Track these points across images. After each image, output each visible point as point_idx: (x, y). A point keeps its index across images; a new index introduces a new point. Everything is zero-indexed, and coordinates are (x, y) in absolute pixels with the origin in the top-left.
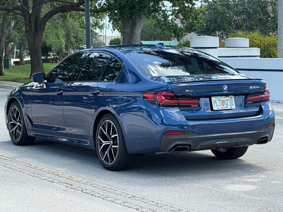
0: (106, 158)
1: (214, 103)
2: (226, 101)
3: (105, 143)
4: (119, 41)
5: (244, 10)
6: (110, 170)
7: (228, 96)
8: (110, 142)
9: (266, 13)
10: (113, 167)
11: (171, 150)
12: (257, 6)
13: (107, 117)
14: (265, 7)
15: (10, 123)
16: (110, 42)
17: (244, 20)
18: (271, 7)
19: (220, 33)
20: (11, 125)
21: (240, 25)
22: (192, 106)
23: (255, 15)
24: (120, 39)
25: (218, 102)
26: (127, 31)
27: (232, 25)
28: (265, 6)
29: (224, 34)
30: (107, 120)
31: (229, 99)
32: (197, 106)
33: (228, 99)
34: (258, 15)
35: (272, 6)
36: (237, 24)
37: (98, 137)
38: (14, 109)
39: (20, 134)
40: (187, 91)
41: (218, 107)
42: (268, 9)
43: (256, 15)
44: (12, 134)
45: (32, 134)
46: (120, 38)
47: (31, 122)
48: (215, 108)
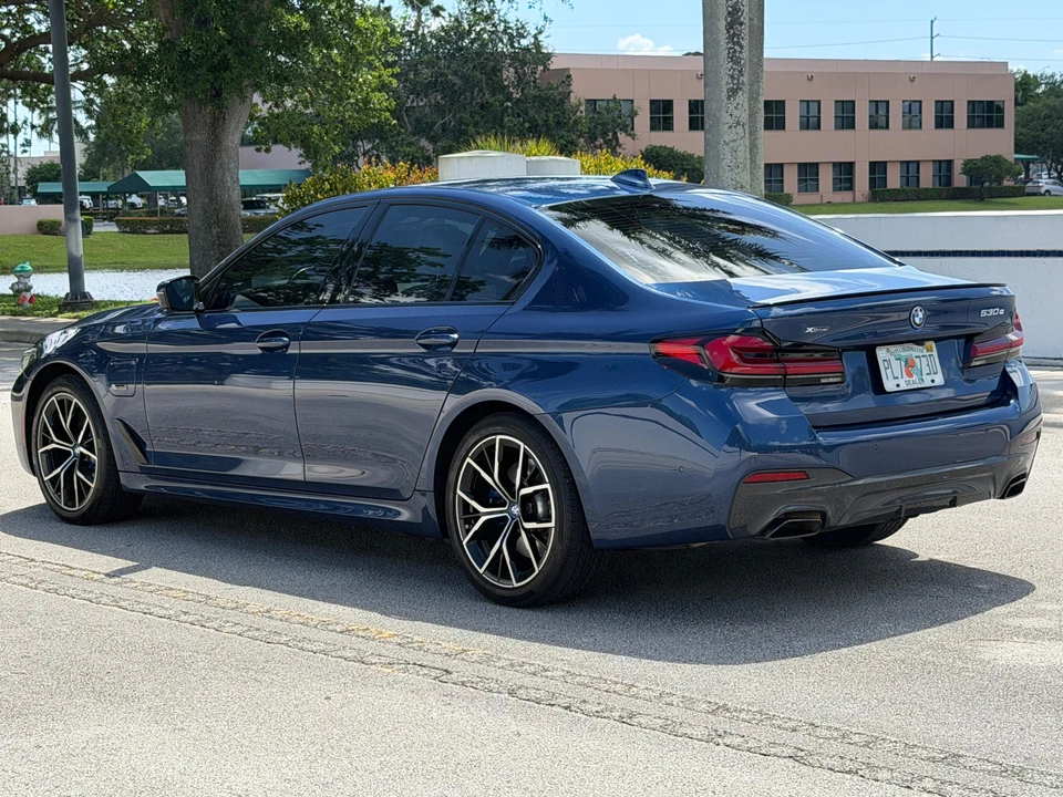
0: (497, 567)
1: (886, 369)
2: (917, 360)
3: (486, 514)
4: (55, 173)
5: (436, 81)
6: (518, 607)
7: (922, 345)
8: (508, 511)
9: (499, 88)
10: (531, 593)
11: (763, 532)
12: (474, 67)
13: (499, 424)
14: (496, 70)
15: (40, 451)
16: (29, 173)
17: (439, 109)
18: (512, 70)
19: (370, 146)
20: (44, 455)
21: (427, 123)
22: (822, 381)
23: (468, 94)
24: (57, 165)
25: (896, 364)
26: (198, 138)
27: (404, 121)
28: (495, 66)
29: (383, 148)
30: (499, 437)
31: (925, 353)
32: (839, 379)
33: (921, 354)
34: (476, 92)
35: (516, 68)
36: (417, 120)
37: (455, 493)
38: (61, 402)
39: (93, 486)
40: (810, 330)
41: (897, 382)
42: (505, 77)
43: (473, 93)
44: (51, 486)
45: (143, 487)
46: (58, 161)
47: (140, 444)
48: (889, 385)
